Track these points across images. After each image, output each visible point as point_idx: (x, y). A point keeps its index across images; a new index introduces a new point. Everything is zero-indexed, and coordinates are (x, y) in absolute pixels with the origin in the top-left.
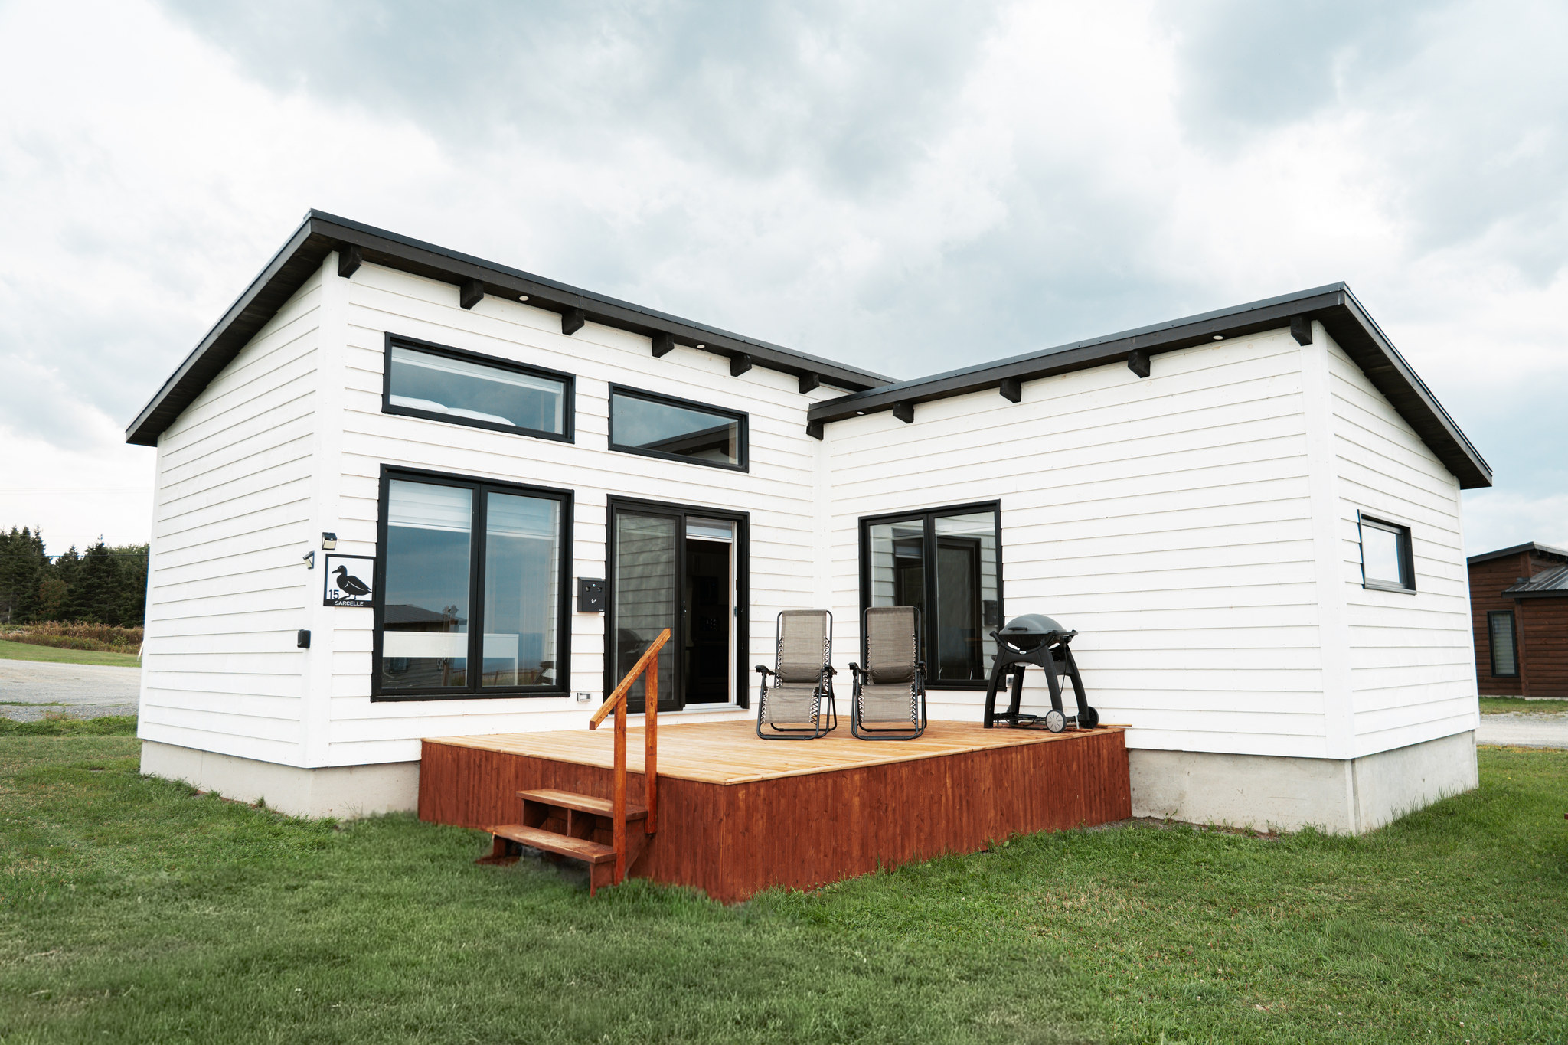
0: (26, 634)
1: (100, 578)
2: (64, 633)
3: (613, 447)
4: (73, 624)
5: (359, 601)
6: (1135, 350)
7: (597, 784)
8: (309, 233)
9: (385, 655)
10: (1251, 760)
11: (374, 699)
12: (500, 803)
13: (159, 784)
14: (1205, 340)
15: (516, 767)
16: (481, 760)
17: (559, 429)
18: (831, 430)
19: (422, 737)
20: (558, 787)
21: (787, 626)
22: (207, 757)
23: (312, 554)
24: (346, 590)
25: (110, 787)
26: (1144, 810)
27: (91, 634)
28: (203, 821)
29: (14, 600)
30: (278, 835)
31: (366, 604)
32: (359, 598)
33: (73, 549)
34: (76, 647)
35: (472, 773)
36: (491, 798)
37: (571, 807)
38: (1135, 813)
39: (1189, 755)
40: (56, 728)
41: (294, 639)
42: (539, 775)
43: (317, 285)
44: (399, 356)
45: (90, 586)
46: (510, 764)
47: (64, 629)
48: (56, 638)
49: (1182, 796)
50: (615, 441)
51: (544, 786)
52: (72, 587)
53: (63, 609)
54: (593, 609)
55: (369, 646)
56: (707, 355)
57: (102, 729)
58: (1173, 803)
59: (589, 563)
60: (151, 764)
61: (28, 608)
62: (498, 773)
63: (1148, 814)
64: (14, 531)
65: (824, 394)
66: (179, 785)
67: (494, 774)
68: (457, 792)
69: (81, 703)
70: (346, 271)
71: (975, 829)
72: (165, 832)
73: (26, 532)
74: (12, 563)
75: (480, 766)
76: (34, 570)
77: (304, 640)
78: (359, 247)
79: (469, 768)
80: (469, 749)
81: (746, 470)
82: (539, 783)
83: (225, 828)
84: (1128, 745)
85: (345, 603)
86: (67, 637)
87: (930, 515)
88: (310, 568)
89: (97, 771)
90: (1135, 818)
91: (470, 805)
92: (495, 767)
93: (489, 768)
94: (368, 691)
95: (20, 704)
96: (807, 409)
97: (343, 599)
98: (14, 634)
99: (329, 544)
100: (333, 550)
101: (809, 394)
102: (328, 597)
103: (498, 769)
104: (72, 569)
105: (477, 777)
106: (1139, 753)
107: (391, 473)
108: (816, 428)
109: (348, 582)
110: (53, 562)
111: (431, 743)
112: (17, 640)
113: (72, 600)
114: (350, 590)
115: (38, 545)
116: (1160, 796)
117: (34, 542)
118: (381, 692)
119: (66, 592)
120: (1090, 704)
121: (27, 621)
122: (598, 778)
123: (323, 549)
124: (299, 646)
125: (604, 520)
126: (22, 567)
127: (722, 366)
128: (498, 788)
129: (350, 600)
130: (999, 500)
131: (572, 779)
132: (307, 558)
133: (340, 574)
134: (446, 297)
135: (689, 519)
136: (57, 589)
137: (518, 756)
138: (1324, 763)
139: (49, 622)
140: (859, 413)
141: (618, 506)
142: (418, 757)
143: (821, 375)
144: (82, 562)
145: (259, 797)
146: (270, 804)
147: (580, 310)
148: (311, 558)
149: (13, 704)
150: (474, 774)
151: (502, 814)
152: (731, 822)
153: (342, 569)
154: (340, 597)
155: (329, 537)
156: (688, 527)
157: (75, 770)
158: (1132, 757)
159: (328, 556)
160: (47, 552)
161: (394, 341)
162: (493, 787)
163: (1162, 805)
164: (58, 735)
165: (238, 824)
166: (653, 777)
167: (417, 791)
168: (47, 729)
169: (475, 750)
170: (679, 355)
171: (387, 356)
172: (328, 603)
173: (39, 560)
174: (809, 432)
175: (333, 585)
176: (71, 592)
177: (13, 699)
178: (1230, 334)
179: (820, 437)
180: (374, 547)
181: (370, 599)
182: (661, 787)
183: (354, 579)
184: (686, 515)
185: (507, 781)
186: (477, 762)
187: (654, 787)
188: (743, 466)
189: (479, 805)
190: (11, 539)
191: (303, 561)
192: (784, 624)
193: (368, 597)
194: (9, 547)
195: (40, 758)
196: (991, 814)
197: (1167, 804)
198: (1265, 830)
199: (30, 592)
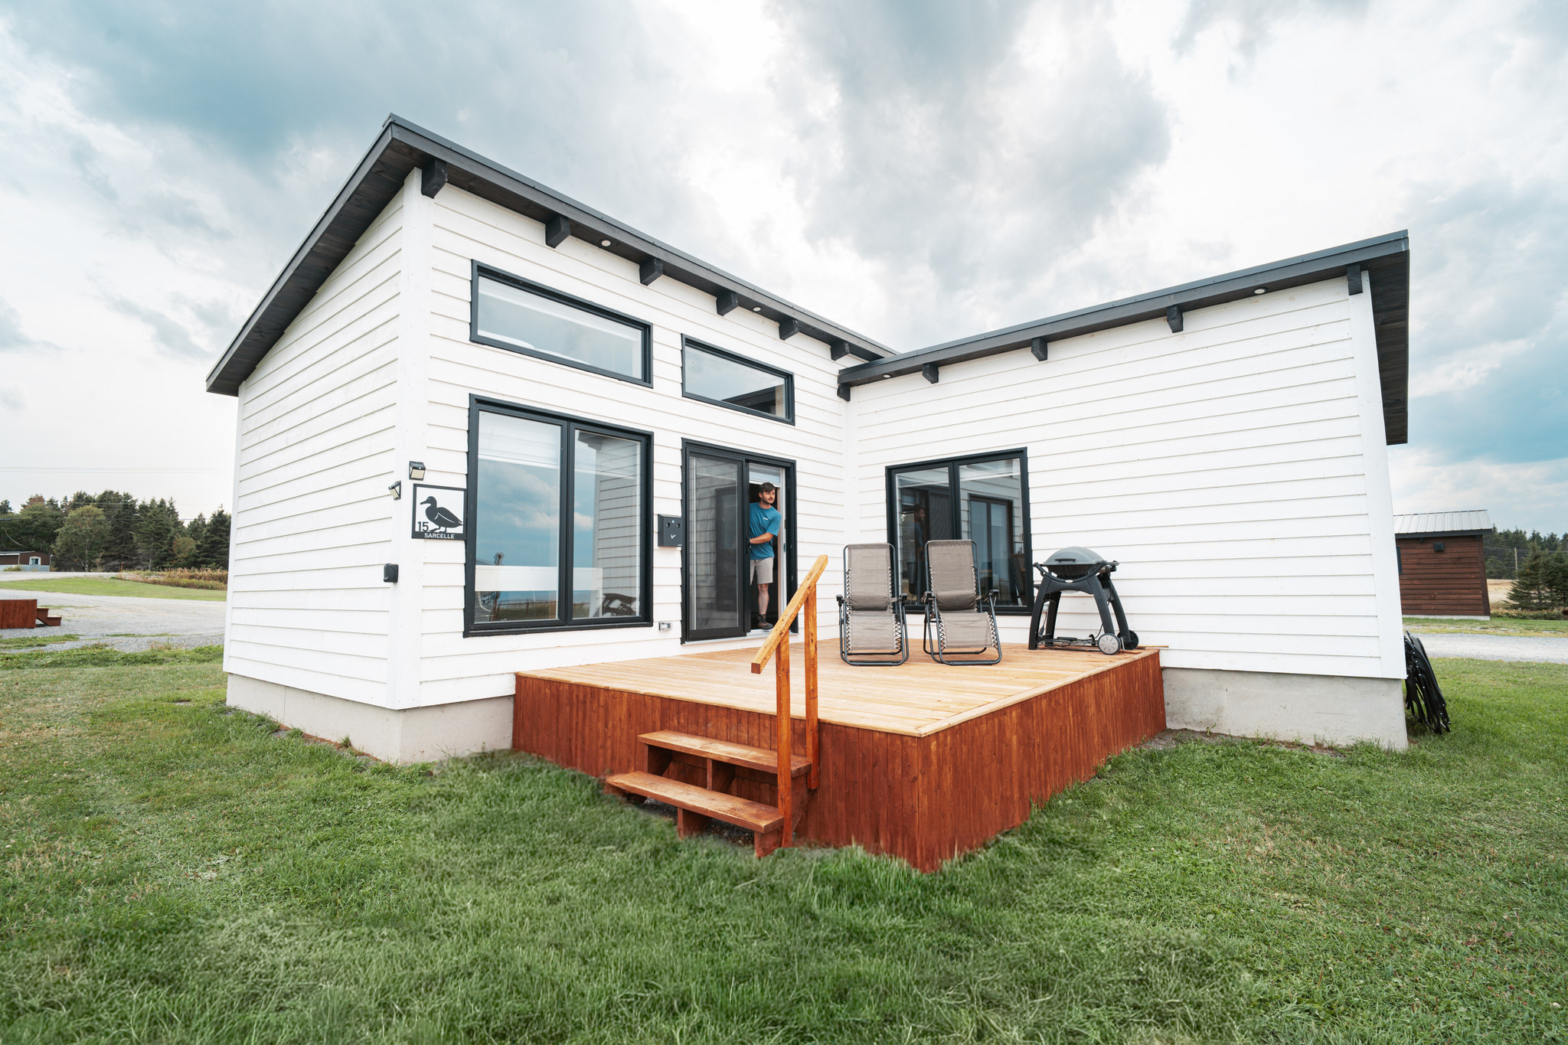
0: (162, 579)
1: (221, 536)
2: (192, 577)
3: (685, 395)
4: (199, 569)
5: (450, 534)
6: (1174, 306)
7: (734, 728)
8: (390, 139)
9: (478, 589)
10: (1294, 679)
11: (466, 634)
12: (609, 742)
13: (243, 718)
14: (1247, 294)
15: (629, 703)
16: (585, 696)
17: (638, 374)
18: (856, 392)
19: (516, 671)
20: (680, 730)
21: (853, 559)
22: (290, 693)
23: (399, 484)
24: (436, 522)
25: (189, 724)
26: (1179, 723)
27: (214, 578)
28: (280, 771)
29: (153, 553)
30: (365, 789)
31: (457, 537)
32: (450, 530)
33: (201, 515)
34: (202, 587)
35: (575, 708)
36: (598, 737)
37: (711, 757)
38: (1170, 725)
39: (1227, 673)
40: (160, 656)
41: (380, 573)
42: (657, 715)
43: (399, 207)
44: (486, 286)
45: (212, 542)
46: (621, 701)
47: (192, 574)
48: (185, 581)
49: (1219, 710)
50: (687, 390)
51: (663, 727)
52: (199, 543)
53: (193, 559)
54: (672, 544)
55: (461, 581)
56: (761, 318)
57: (202, 657)
58: (1210, 717)
59: (667, 502)
60: (237, 697)
61: (164, 559)
62: (607, 711)
63: (1184, 726)
64: (153, 501)
65: (849, 361)
66: (262, 720)
67: (602, 711)
68: (557, 728)
69: (189, 633)
70: (429, 191)
71: (1088, 757)
72: (233, 788)
73: (163, 502)
74: (151, 526)
75: (584, 702)
76: (169, 531)
77: (392, 574)
78: (444, 162)
79: (571, 705)
80: (571, 685)
81: (793, 423)
82: (658, 724)
83: (304, 781)
84: (1163, 664)
85: (434, 535)
86: (194, 580)
87: (953, 464)
88: (397, 499)
89: (182, 704)
90: (1171, 731)
91: (573, 742)
92: (602, 704)
93: (595, 706)
94: (460, 625)
95: (133, 635)
96: (837, 374)
97: (432, 532)
98: (153, 578)
99: (416, 473)
100: (422, 479)
101: (839, 361)
102: (417, 529)
103: (606, 707)
104: (199, 530)
105: (581, 714)
106: (1171, 671)
107: (481, 404)
108: (844, 391)
109: (436, 513)
110: (186, 525)
111: (526, 678)
112: (154, 583)
113: (199, 553)
114: (440, 522)
115: (172, 512)
116: (1196, 710)
117: (169, 509)
118: (472, 628)
119: (194, 547)
120: (1131, 628)
121: (163, 569)
122: (735, 721)
123: (411, 478)
124: (385, 581)
125: (679, 463)
126: (160, 529)
127: (772, 328)
128: (606, 726)
129: (441, 533)
130: (1026, 448)
131: (701, 721)
132: (393, 488)
133: (429, 505)
134: (532, 233)
135: (752, 466)
136: (188, 545)
137: (630, 694)
138: (1376, 682)
139: (180, 569)
140: (886, 376)
141: (692, 449)
142: (513, 692)
143: (850, 345)
144: (208, 525)
145: (343, 737)
146: (356, 744)
147: (658, 259)
148: (397, 488)
149: (127, 635)
150: (577, 712)
151: (612, 754)
152: (926, 780)
153: (432, 500)
154: (430, 529)
155: (416, 466)
156: (750, 473)
157: (160, 703)
158: (1166, 675)
159: (415, 486)
160: (180, 518)
161: (482, 271)
162: (600, 725)
163: (1198, 719)
164: (161, 664)
165: (320, 774)
166: (815, 723)
167: (511, 725)
168: (151, 659)
169: (578, 686)
170: (737, 316)
171: (474, 285)
172: (416, 535)
173: (173, 523)
174: (839, 394)
175: (422, 516)
176: (198, 547)
177: (129, 631)
178: (1271, 288)
179: (848, 399)
180: (464, 478)
181: (462, 532)
182: (824, 735)
183: (444, 511)
184: (748, 461)
185: (618, 719)
186: (581, 697)
187: (816, 735)
188: (790, 418)
189: (583, 743)
190: (151, 508)
191: (389, 492)
192: (850, 557)
193: (459, 530)
194: (149, 514)
195: (129, 690)
196: (1096, 740)
197: (1204, 718)
198: (1312, 744)
199: (165, 547)
